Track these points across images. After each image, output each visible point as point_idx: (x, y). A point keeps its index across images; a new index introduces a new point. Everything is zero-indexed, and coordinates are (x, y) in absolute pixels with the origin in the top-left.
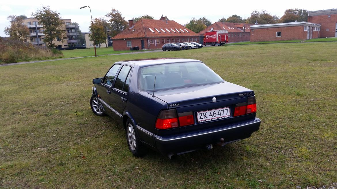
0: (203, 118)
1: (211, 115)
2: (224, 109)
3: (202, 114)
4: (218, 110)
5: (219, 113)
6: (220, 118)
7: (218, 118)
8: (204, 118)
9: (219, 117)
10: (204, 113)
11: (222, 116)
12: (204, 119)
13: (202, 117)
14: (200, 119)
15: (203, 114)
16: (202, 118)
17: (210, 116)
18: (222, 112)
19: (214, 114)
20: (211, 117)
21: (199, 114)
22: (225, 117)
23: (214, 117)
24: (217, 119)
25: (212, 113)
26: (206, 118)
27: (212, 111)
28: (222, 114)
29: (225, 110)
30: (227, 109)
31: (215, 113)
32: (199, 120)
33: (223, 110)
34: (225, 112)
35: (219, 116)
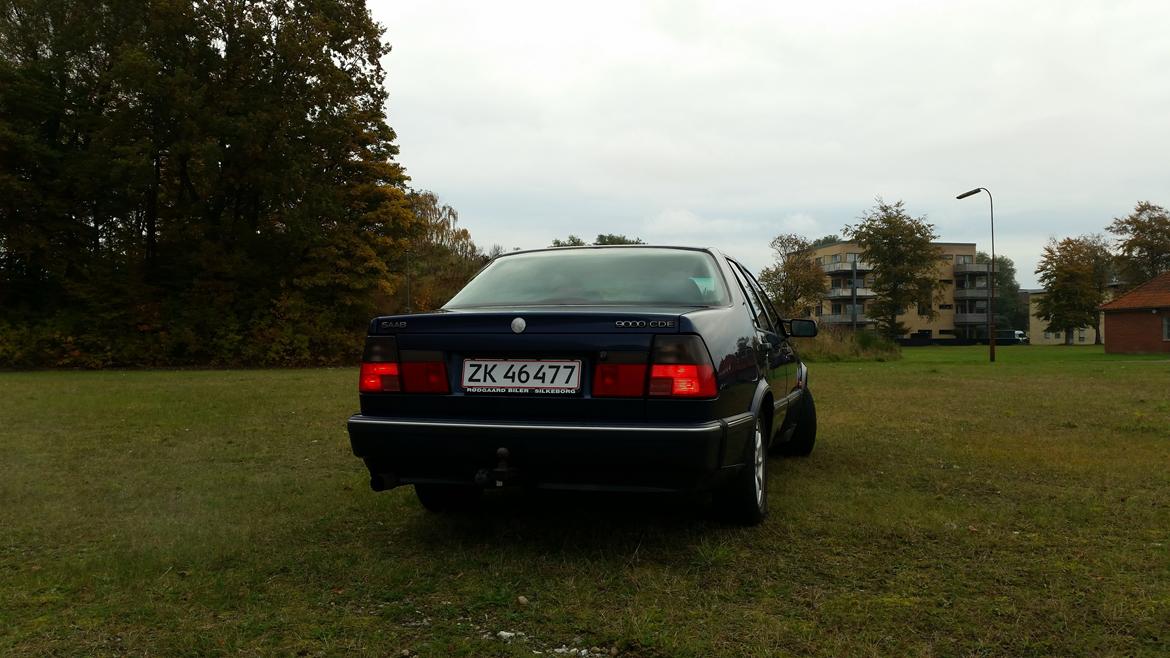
0: (482, 380)
1: (510, 374)
2: (562, 364)
3: (479, 366)
4: (539, 364)
5: (540, 375)
6: (537, 391)
7: (532, 391)
8: (485, 381)
9: (538, 388)
10: (486, 366)
11: (547, 384)
12: (482, 384)
13: (480, 375)
14: (471, 380)
15: (482, 370)
16: (479, 380)
17: (506, 377)
18: (550, 373)
19: (520, 373)
20: (508, 383)
21: (471, 366)
22: (558, 392)
23: (517, 383)
24: (527, 391)
25: (516, 369)
26: (489, 382)
27: (518, 366)
28: (548, 378)
29: (565, 367)
30: (573, 368)
31: (525, 372)
32: (466, 383)
33: (558, 368)
34: (563, 373)
35: (538, 383)
